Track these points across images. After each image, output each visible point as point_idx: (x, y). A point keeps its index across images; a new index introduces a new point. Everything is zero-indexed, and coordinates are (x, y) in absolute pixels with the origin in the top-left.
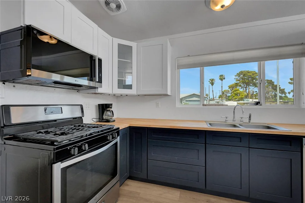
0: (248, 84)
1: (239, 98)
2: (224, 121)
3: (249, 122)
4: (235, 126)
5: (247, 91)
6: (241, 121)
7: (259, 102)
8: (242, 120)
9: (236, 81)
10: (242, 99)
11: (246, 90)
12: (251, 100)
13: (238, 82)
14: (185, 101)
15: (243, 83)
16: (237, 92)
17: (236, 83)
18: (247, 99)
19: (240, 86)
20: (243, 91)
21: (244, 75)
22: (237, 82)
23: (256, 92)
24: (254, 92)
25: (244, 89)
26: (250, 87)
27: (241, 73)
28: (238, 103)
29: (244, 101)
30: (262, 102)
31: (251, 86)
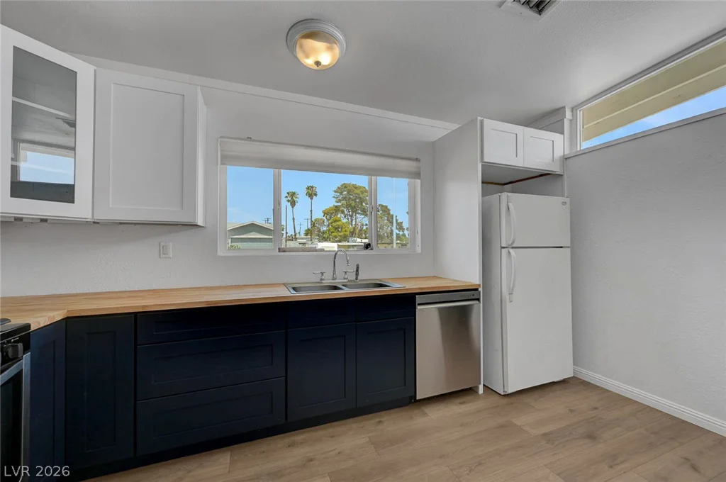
0: (354, 210)
1: (341, 236)
2: (319, 280)
3: (356, 279)
4: (335, 288)
5: (354, 223)
6: (345, 279)
7: (369, 244)
8: (346, 277)
9: (336, 202)
10: (345, 238)
11: (352, 220)
12: (359, 240)
13: (340, 204)
14: (230, 240)
15: (348, 206)
16: (338, 223)
17: (336, 207)
18: (353, 239)
19: (343, 212)
20: (346, 222)
21: (349, 192)
22: (337, 204)
23: (366, 225)
24: (363, 225)
25: (348, 219)
26: (357, 215)
27: (345, 186)
28: (339, 246)
29: (348, 242)
30: (373, 244)
31: (359, 213)
